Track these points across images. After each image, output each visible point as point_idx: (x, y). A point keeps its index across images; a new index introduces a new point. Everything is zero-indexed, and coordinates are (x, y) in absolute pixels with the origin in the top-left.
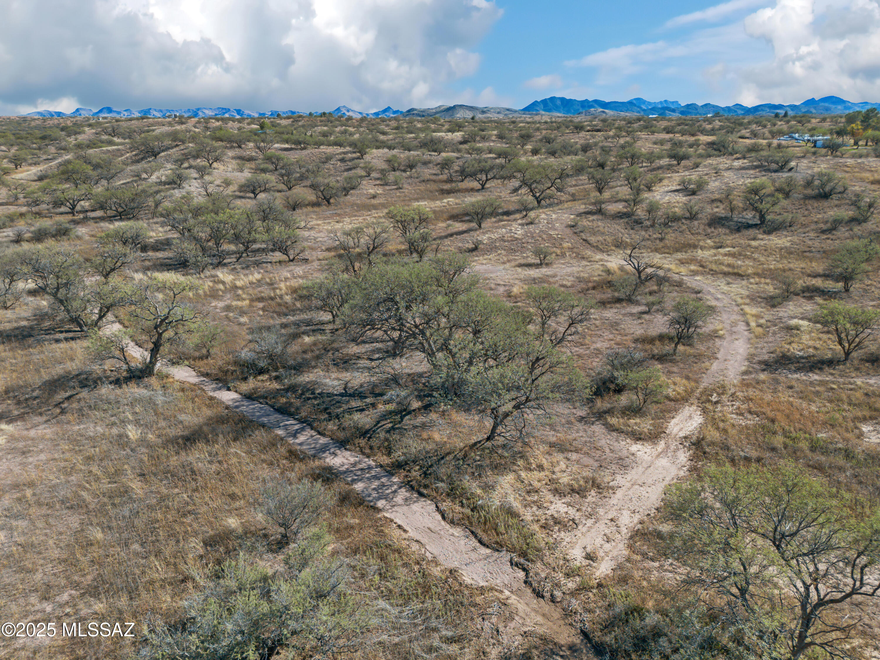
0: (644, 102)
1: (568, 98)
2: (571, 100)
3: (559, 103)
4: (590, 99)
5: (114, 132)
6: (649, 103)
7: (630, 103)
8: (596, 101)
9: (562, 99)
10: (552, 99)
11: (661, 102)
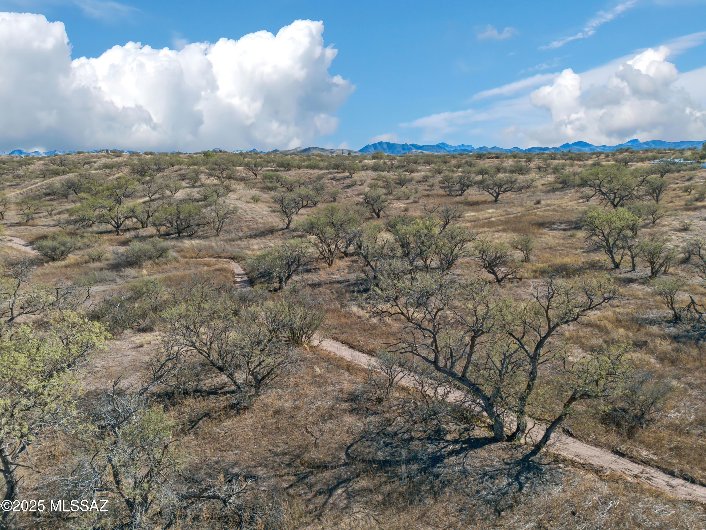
0: (447, 146)
1: (392, 142)
2: (394, 144)
3: (385, 146)
4: (409, 144)
5: (61, 163)
6: (451, 147)
7: (438, 146)
8: (413, 145)
9: (388, 144)
10: (380, 143)
11: (459, 146)
